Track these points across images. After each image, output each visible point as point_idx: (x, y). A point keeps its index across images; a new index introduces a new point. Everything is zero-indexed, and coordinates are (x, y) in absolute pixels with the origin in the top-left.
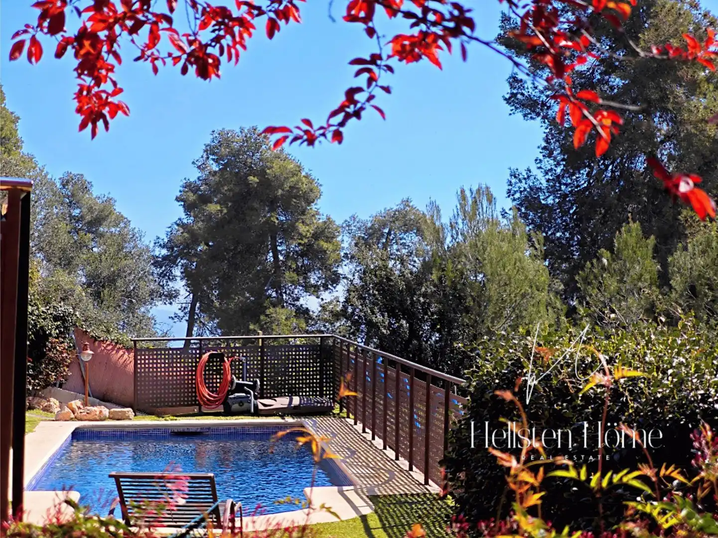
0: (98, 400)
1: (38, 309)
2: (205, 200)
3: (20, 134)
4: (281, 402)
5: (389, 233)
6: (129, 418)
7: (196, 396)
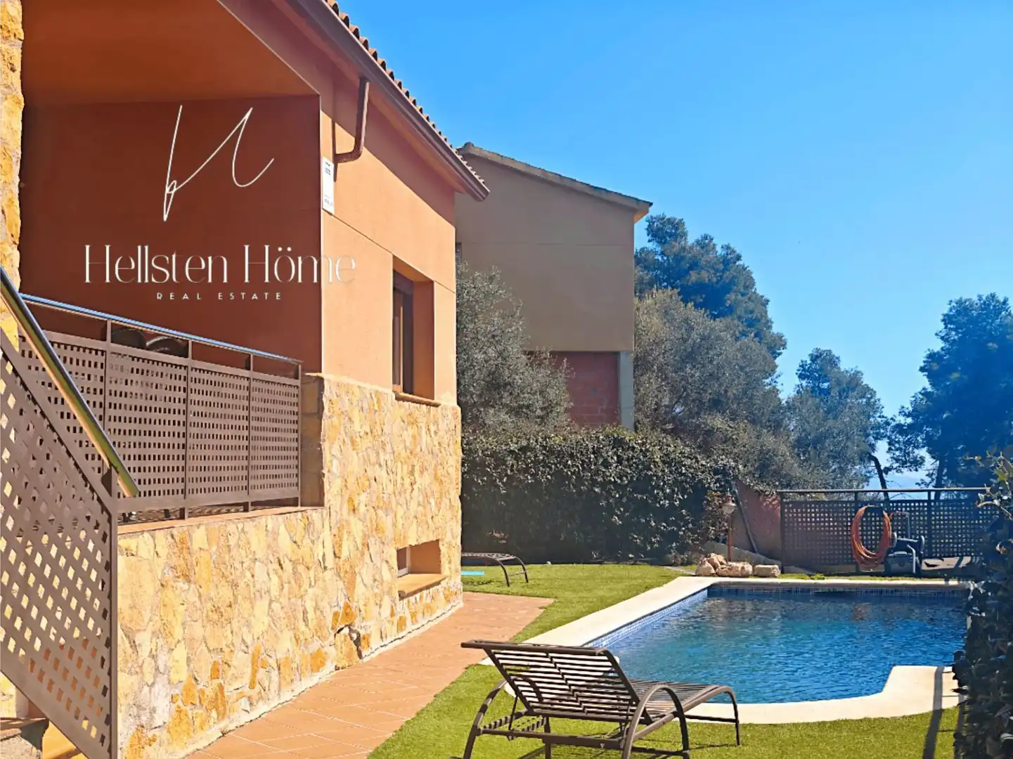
0: (763, 557)
2: (948, 368)
4: (950, 563)
6: (774, 576)
7: (852, 554)
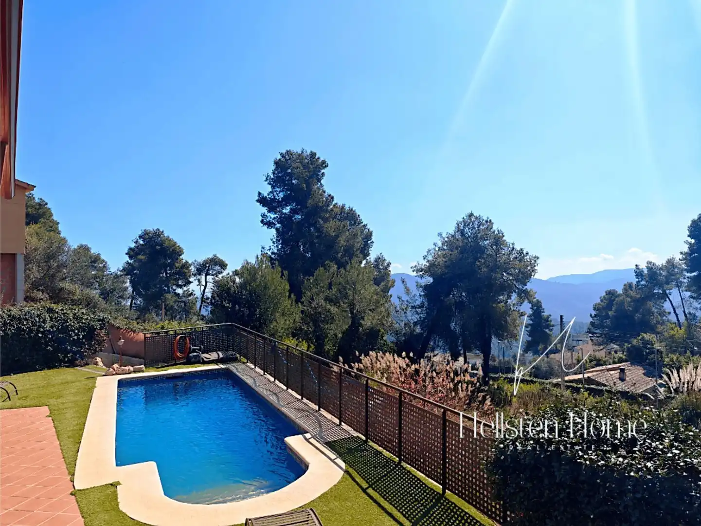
1: (90, 316)
2: (137, 254)
3: (60, 229)
4: (214, 356)
5: (209, 266)
6: (143, 371)
7: (173, 356)
